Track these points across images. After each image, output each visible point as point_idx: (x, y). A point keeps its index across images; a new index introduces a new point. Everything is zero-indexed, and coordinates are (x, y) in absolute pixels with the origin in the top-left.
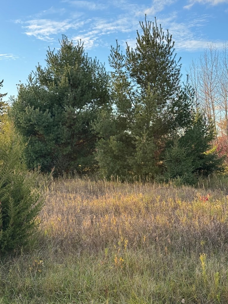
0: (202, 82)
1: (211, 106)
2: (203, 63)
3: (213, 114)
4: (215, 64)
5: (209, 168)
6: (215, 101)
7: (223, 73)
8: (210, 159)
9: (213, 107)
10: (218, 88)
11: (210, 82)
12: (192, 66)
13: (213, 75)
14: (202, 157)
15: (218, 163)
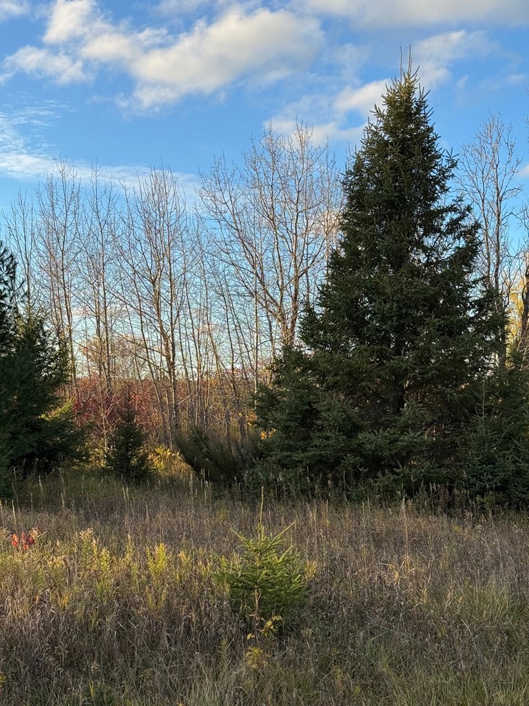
0: (42, 247)
1: (63, 305)
2: (44, 202)
3: (68, 324)
4: (72, 208)
5: (52, 453)
6: (72, 295)
7: (91, 230)
8: (56, 433)
9: (67, 308)
10: (80, 263)
11: (62, 247)
12: (17, 207)
13: (68, 233)
14: (36, 427)
15: (75, 440)
